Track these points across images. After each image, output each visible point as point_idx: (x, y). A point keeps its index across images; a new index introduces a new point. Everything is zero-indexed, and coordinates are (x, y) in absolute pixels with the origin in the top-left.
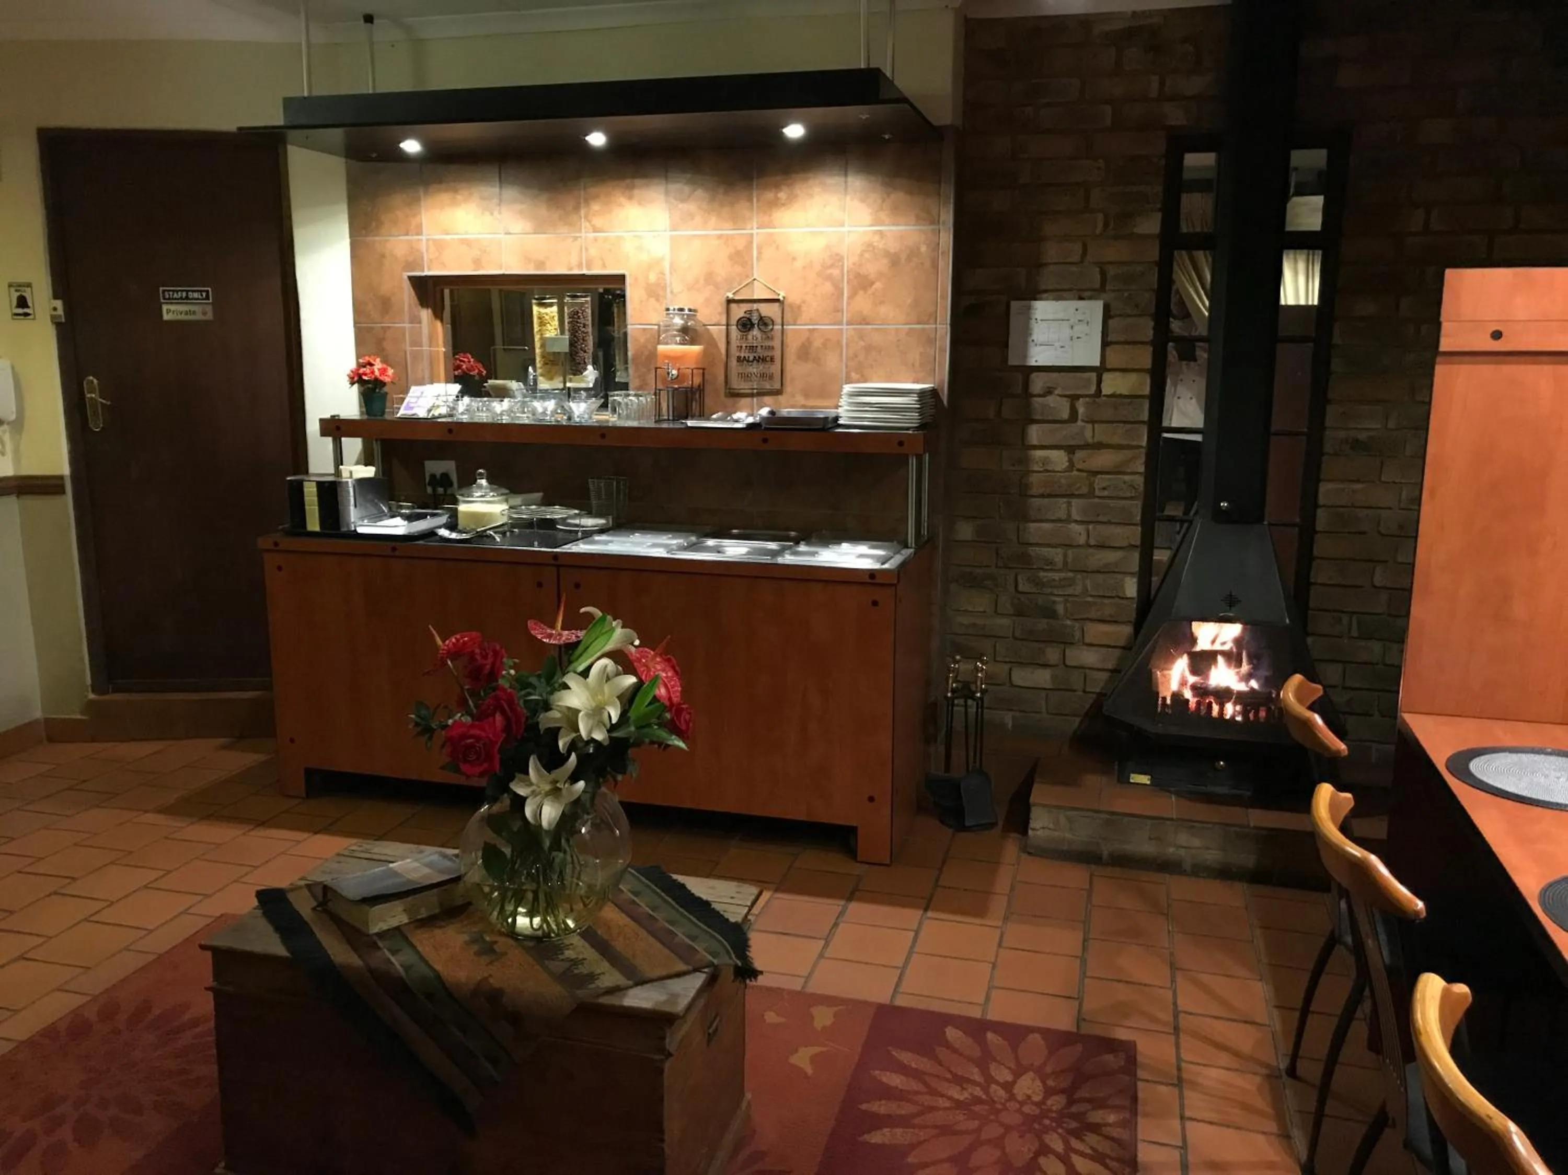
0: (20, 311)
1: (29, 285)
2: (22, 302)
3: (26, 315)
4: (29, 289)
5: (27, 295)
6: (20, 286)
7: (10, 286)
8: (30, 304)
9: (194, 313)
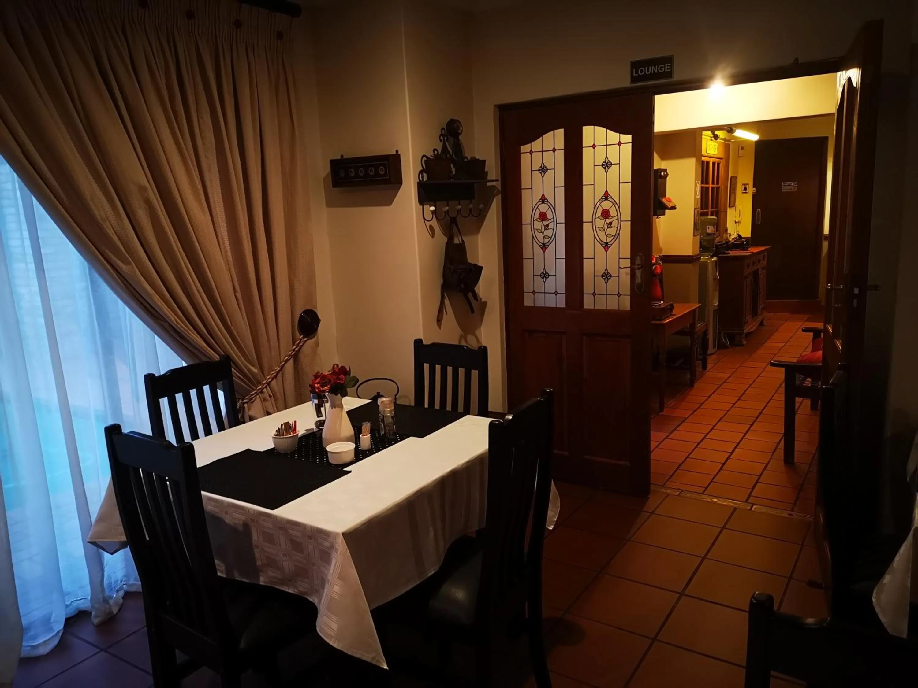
0: (745, 191)
1: (748, 184)
2: (745, 189)
3: (746, 193)
4: (748, 186)
5: (747, 187)
6: (745, 184)
7: (743, 184)
8: (747, 189)
9: (791, 189)
